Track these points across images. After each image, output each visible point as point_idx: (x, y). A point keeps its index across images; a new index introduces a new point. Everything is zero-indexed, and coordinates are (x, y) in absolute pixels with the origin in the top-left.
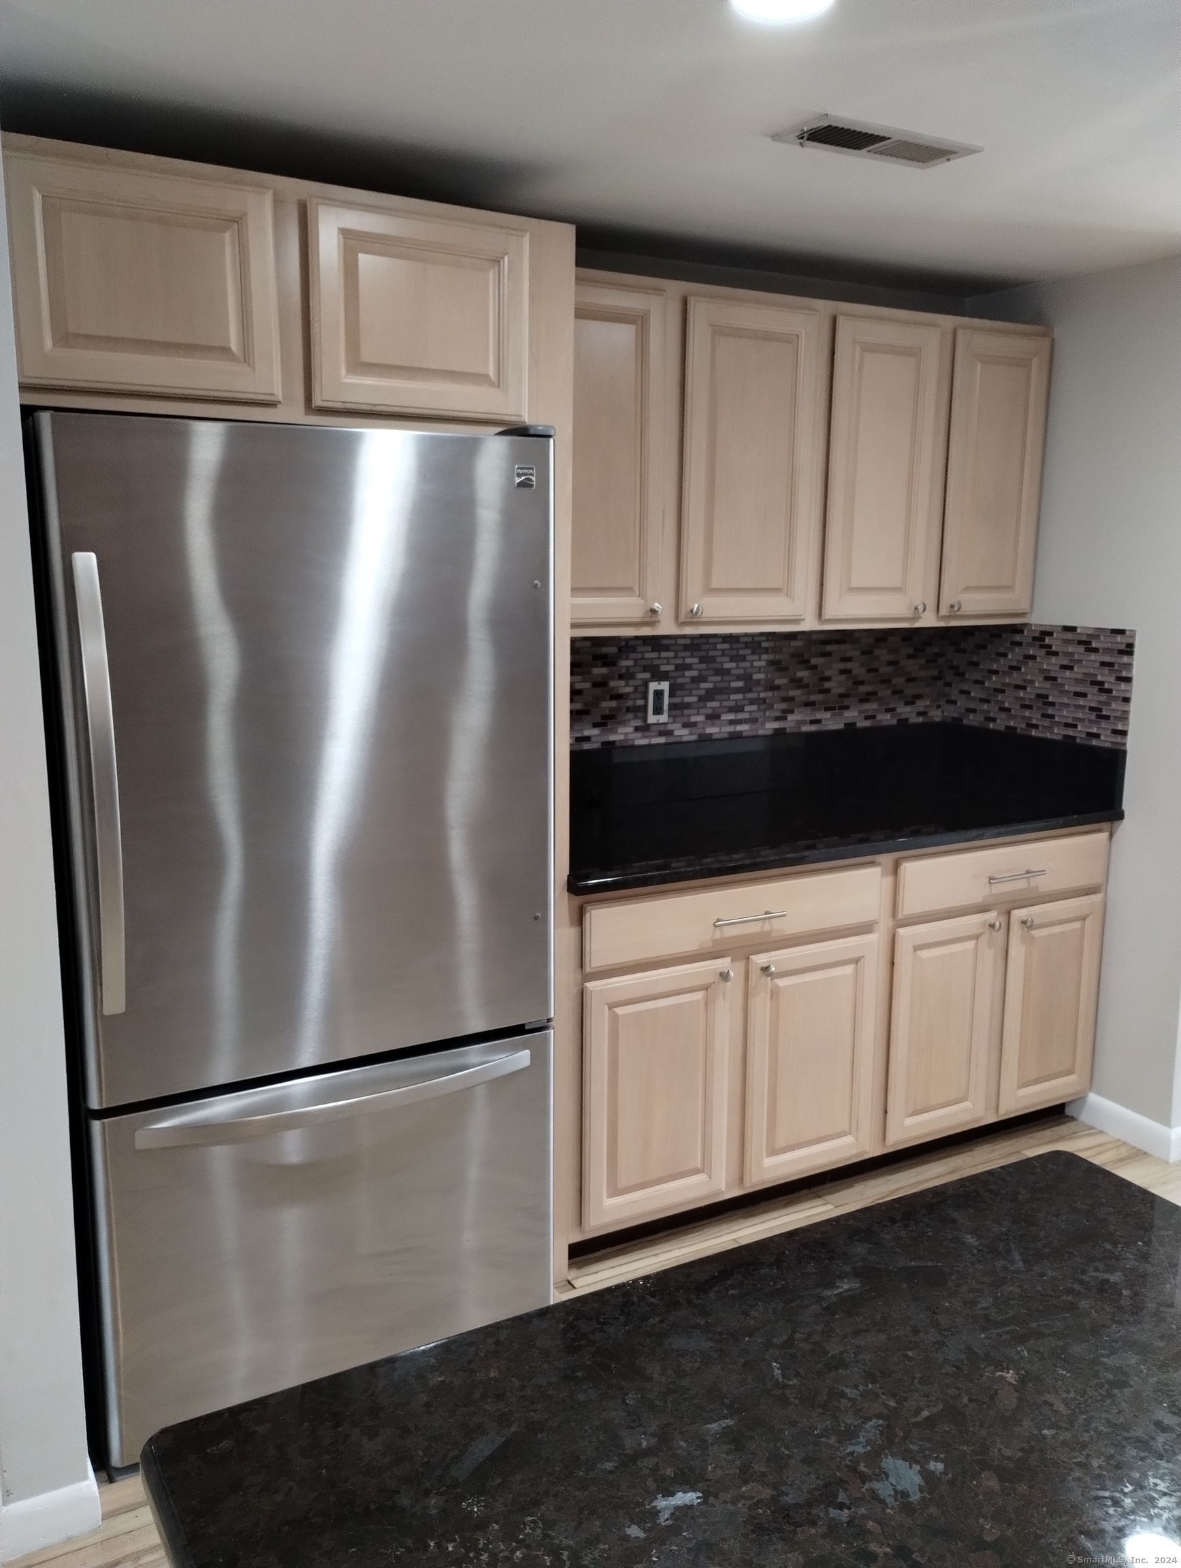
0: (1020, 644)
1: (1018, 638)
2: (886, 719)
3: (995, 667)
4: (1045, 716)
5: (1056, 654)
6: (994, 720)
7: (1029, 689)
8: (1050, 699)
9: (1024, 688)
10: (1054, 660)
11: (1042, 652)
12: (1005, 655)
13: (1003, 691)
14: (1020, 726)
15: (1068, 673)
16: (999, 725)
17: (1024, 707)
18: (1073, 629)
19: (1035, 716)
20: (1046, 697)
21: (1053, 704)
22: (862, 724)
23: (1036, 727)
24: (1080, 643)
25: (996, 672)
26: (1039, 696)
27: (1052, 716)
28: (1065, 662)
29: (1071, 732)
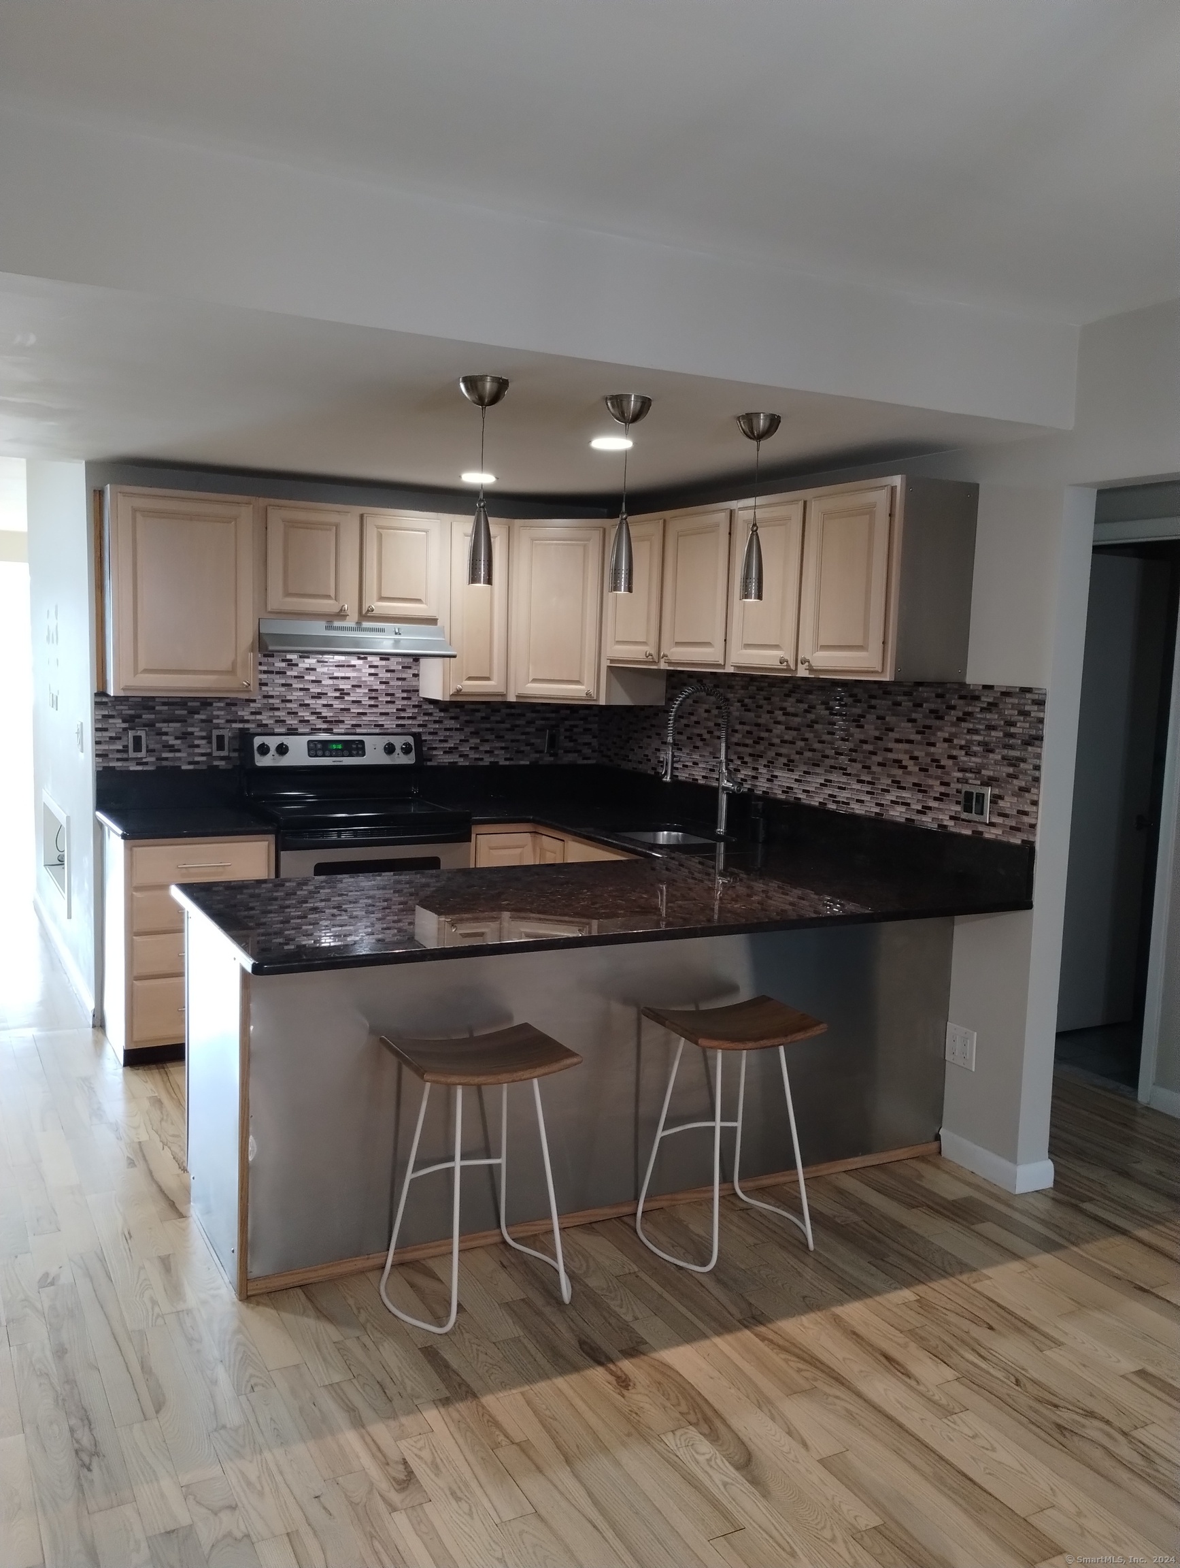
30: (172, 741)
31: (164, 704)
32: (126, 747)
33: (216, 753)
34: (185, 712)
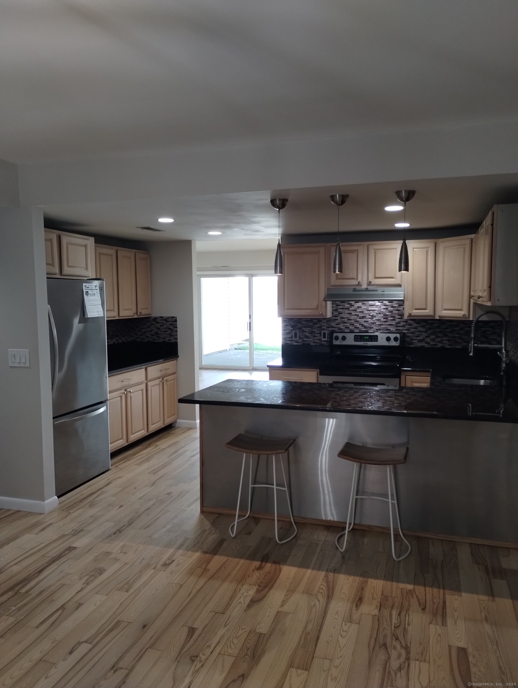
0: (149, 321)
1: (149, 320)
2: (120, 341)
3: (143, 327)
4: (158, 337)
5: (159, 323)
6: (144, 339)
7: (153, 331)
8: (159, 333)
9: (152, 331)
10: (158, 324)
11: (155, 323)
12: (146, 324)
13: (146, 333)
14: (151, 340)
15: (162, 327)
16: (146, 340)
17: (152, 335)
18: (162, 317)
19: (155, 337)
20: (158, 332)
21: (159, 334)
22: (116, 342)
23: (156, 340)
24: (164, 320)
25: (144, 328)
26: (155, 333)
27: (160, 337)
28: (161, 324)
29: (164, 340)
30: (308, 335)
31: (305, 321)
32: (292, 336)
33: (323, 339)
34: (312, 324)
